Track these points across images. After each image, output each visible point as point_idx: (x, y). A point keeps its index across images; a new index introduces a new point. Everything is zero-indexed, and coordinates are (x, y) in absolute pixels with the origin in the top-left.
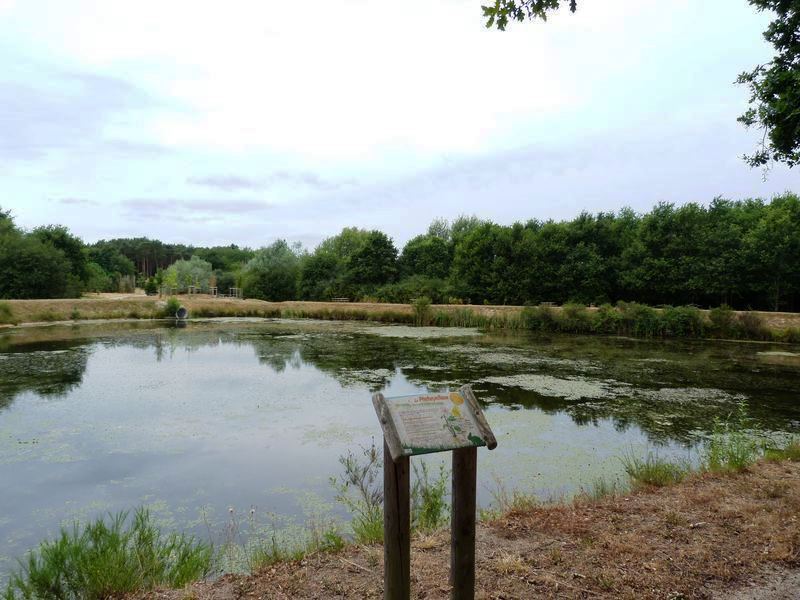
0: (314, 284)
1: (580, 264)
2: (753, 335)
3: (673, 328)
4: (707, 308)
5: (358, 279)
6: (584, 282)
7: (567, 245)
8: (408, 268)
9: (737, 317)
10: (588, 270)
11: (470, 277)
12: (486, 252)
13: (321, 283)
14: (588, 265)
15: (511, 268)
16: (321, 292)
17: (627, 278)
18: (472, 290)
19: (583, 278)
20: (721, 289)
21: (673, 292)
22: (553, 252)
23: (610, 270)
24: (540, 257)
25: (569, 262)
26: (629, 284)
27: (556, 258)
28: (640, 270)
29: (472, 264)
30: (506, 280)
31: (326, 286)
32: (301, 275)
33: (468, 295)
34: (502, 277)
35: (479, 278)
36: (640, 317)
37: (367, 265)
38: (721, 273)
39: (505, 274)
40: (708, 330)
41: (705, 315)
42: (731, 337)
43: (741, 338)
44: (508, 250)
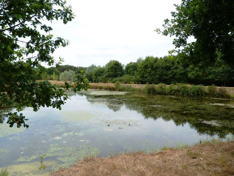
0: (97, 78)
1: (175, 71)
2: (222, 96)
3: (193, 93)
4: (207, 86)
5: (109, 76)
6: (176, 77)
7: (171, 64)
8: (126, 72)
9: (218, 89)
10: (177, 72)
11: (141, 75)
12: (146, 67)
13: (99, 77)
14: (178, 71)
15: (153, 72)
16: (98, 80)
17: (190, 75)
18: (141, 79)
19: (176, 75)
20: (221, 79)
21: (205, 80)
22: (167, 67)
23: (185, 72)
24: (162, 68)
25: (172, 70)
26: (191, 77)
27: (168, 68)
28: (194, 72)
29: (142, 71)
30: (151, 76)
31: (100, 78)
32: (94, 75)
33: (140, 81)
34: (150, 75)
35: (143, 75)
36: (183, 89)
37: (112, 71)
38: (221, 73)
39: (151, 74)
40: (206, 94)
41: (206, 89)
42: (214, 97)
43: (218, 97)
44: (152, 66)
